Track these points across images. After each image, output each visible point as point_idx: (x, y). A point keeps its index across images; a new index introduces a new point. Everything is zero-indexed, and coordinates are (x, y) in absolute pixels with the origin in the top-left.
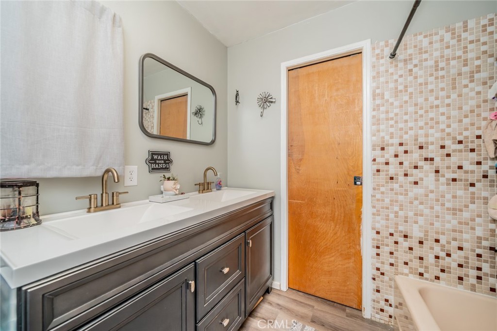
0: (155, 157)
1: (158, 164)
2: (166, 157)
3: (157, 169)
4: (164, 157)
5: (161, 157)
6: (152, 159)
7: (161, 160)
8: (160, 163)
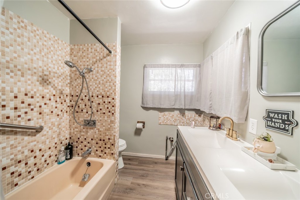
0: (272, 115)
1: (275, 122)
2: (285, 117)
3: (273, 127)
4: (282, 116)
5: (278, 116)
6: (269, 116)
7: (278, 119)
8: (277, 123)
